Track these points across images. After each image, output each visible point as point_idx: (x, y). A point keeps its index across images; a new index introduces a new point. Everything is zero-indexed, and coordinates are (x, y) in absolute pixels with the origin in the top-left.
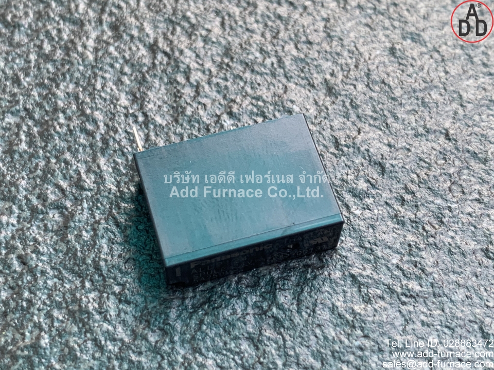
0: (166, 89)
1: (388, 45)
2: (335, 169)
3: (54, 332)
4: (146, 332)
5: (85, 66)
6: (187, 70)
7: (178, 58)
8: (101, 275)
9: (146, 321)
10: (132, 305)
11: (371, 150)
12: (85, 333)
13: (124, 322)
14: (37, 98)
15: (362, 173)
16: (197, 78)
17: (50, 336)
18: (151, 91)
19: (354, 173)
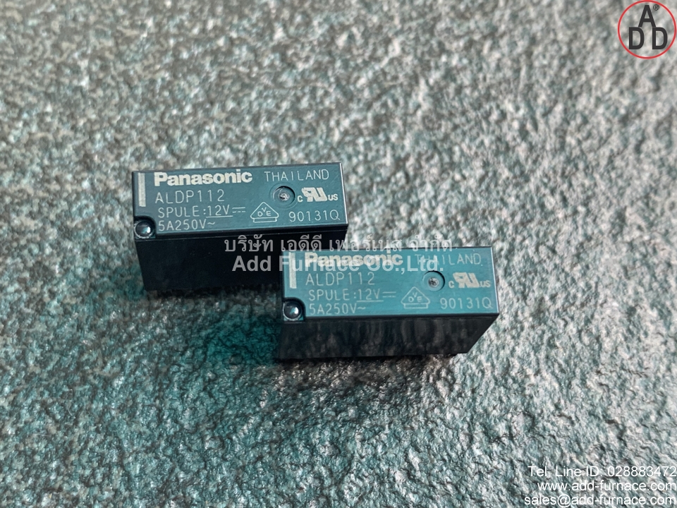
0: (383, 211)
1: (631, 303)
2: (486, 394)
3: (132, 379)
4: (207, 433)
5: (326, 143)
6: (415, 205)
7: (415, 187)
8: (205, 353)
9: (214, 423)
10: (212, 399)
11: (535, 400)
12: (157, 398)
13: (194, 410)
14: (263, 149)
15: (509, 416)
16: (419, 218)
17: (126, 380)
18: (369, 204)
19: (501, 411)
